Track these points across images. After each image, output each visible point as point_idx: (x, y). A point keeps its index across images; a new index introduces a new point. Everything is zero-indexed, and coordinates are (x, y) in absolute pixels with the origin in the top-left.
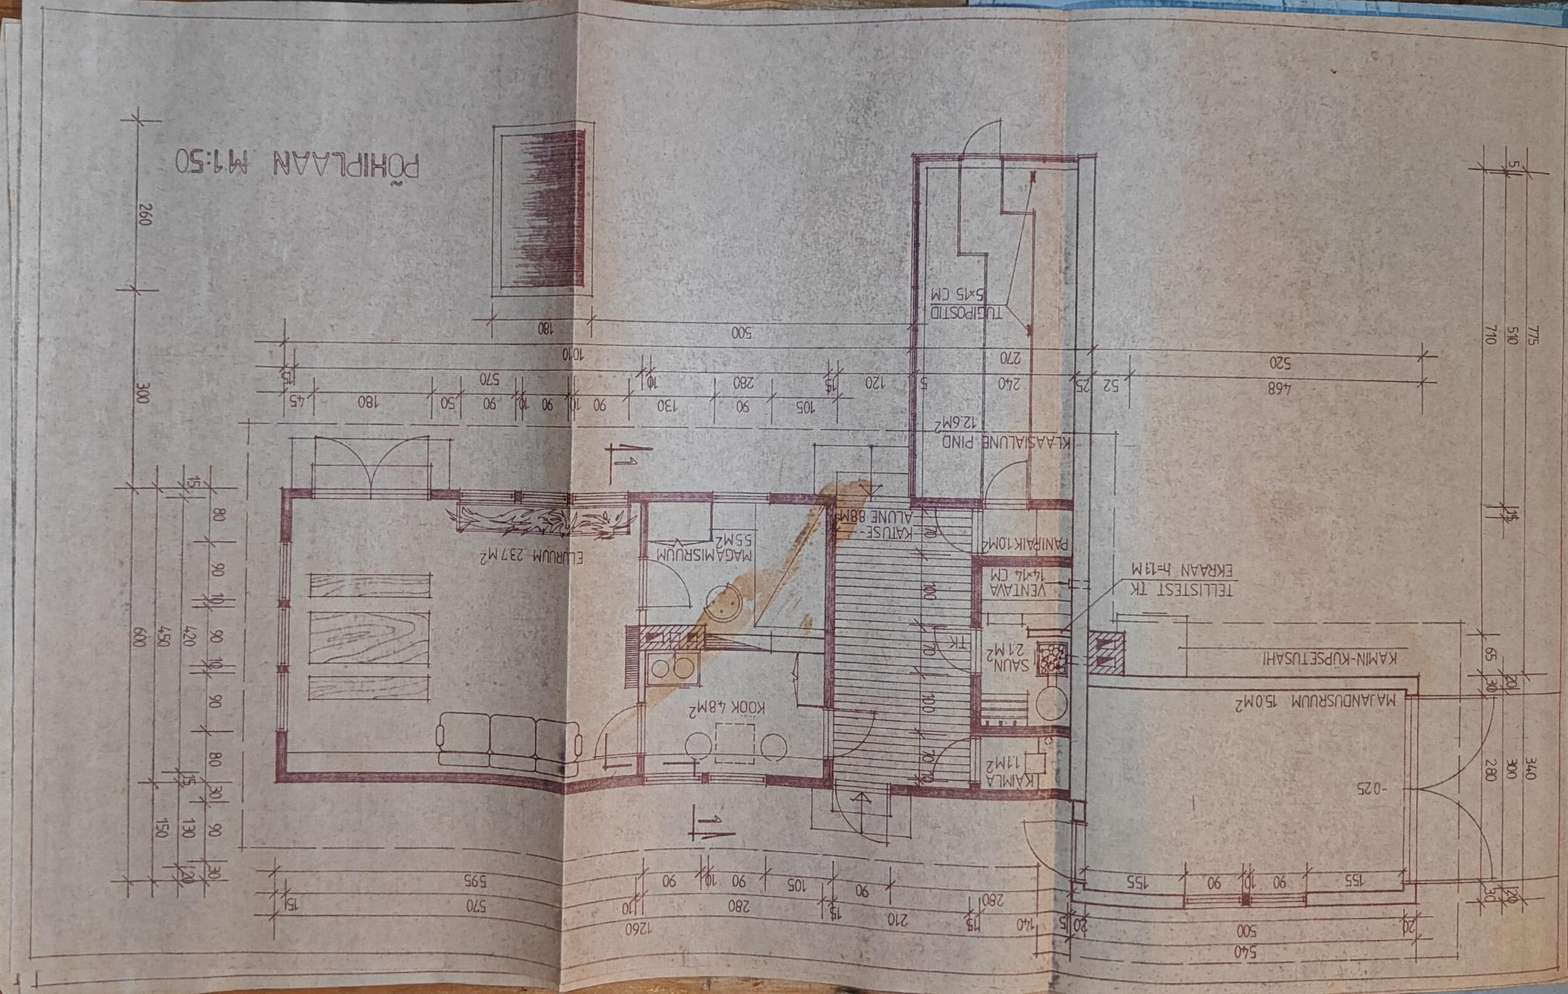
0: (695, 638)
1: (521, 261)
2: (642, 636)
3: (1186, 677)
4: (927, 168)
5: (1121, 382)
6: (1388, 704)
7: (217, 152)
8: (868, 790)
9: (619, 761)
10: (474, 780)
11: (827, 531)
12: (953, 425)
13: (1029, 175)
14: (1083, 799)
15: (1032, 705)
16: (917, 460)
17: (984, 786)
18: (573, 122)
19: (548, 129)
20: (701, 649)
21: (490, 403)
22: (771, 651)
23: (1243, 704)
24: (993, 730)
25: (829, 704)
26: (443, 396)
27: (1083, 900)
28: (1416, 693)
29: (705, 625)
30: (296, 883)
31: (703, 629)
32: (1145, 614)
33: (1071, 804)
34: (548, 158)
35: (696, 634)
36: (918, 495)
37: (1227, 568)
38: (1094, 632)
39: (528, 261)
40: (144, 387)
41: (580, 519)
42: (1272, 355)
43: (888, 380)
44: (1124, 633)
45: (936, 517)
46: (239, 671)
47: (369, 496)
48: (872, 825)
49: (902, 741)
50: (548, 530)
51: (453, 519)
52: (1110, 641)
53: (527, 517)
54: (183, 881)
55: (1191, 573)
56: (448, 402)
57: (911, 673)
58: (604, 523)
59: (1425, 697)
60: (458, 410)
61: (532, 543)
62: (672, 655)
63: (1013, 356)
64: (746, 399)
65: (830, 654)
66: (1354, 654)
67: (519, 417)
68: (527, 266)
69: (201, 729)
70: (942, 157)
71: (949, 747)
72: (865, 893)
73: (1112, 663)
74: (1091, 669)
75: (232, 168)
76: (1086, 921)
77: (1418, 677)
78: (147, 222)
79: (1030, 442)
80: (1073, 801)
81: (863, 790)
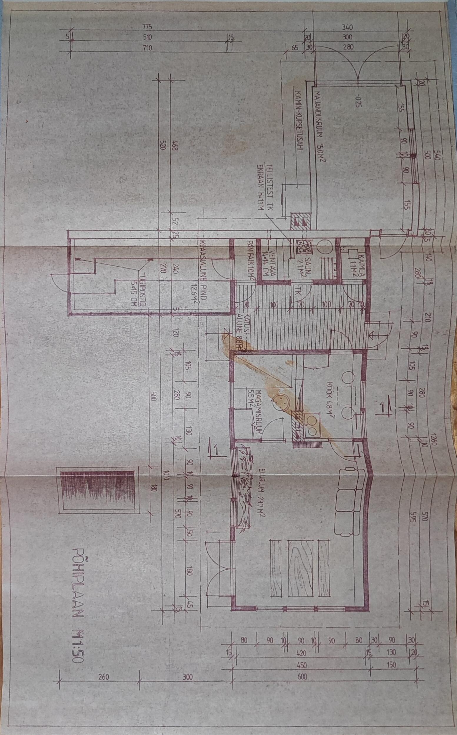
0: (298, 416)
1: (123, 500)
2: (298, 441)
3: (311, 184)
4: (74, 309)
5: (174, 216)
6: (319, 95)
7: (73, 644)
8: (368, 333)
9: (356, 449)
10: (366, 519)
11: (246, 354)
12: (196, 295)
13: (77, 261)
14: (369, 231)
15: (326, 256)
16: (212, 312)
17: (365, 277)
18: (56, 478)
19: (60, 488)
20: (303, 413)
21: (189, 513)
22: (303, 380)
23: (322, 159)
24: (339, 274)
25: (328, 352)
26: (186, 536)
27: (417, 231)
28: (313, 82)
29: (291, 411)
30: (416, 602)
31: (293, 412)
32: (282, 204)
33: (372, 237)
34: (74, 488)
35: (296, 415)
36: (229, 311)
37: (259, 167)
38: (291, 227)
39: (123, 497)
40: (185, 677)
41: (244, 470)
42: (159, 149)
43: (176, 326)
44: (291, 213)
45: (239, 302)
46: (317, 630)
47: (234, 570)
48: (384, 330)
49: (345, 317)
50: (249, 485)
51: (244, 530)
52: (295, 220)
53: (243, 496)
54: (416, 655)
55: (262, 183)
56: (189, 533)
57: (313, 313)
58: (245, 459)
59: (316, 78)
60: (193, 528)
61: (255, 492)
62: (306, 426)
63: (162, 267)
64: (185, 394)
65: (304, 352)
66: (297, 111)
67: (196, 500)
68: (125, 497)
69: (345, 647)
70: (69, 302)
71: (347, 295)
72: (416, 333)
73: (305, 219)
74: (308, 229)
75: (81, 637)
76: (426, 229)
77: (306, 81)
78: (107, 676)
79: (203, 258)
80: (370, 236)
81: (368, 335)
